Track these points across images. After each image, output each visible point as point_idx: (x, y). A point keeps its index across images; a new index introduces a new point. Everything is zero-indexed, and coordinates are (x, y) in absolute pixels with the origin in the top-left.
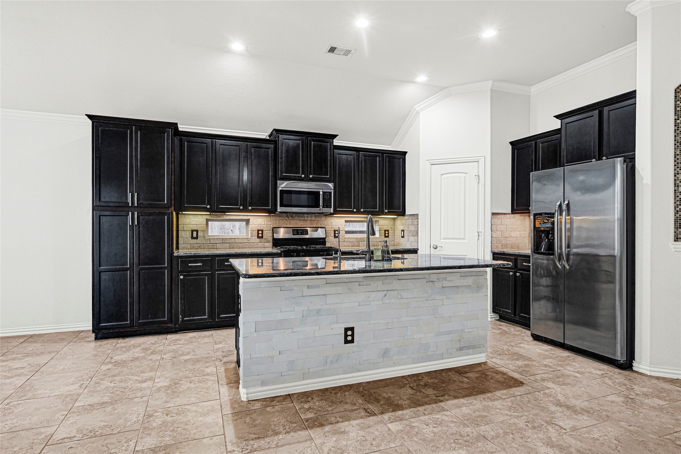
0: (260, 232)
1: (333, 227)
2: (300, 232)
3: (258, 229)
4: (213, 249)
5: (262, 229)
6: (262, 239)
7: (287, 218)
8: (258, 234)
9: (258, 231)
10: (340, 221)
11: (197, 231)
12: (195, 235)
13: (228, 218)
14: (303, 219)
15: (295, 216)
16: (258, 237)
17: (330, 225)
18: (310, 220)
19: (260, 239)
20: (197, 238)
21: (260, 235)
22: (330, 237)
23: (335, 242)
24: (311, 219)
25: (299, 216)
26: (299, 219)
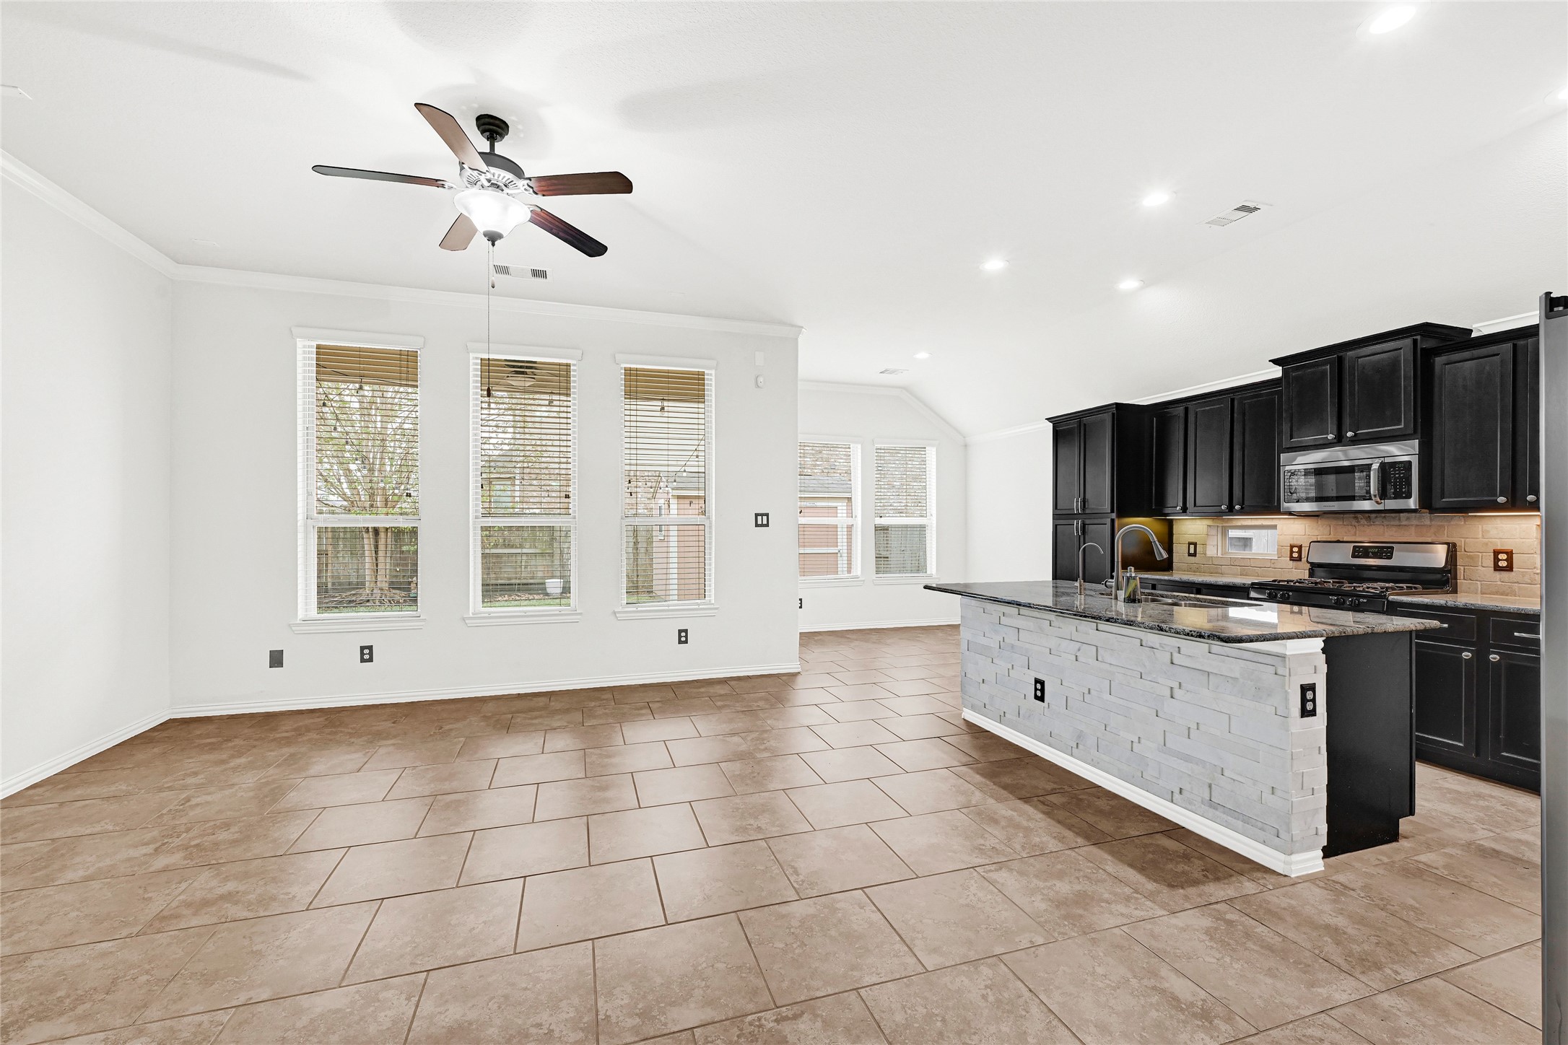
0: (1295, 549)
1: (1491, 542)
2: (1372, 552)
3: (1292, 543)
4: (1216, 573)
5: (1299, 543)
6: (1299, 563)
7: (1354, 522)
8: (1292, 552)
9: (1292, 547)
10: (1517, 526)
11: (1195, 544)
12: (1192, 551)
13: (1239, 523)
14: (1397, 523)
15: (1376, 517)
16: (1292, 559)
17: (1480, 536)
18: (1417, 525)
19: (1295, 563)
20: (1194, 555)
21: (1295, 555)
22: (1480, 568)
23: (1499, 583)
24: (1418, 523)
25: (1385, 517)
26: (1386, 523)
